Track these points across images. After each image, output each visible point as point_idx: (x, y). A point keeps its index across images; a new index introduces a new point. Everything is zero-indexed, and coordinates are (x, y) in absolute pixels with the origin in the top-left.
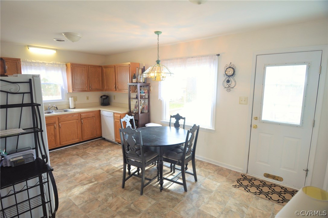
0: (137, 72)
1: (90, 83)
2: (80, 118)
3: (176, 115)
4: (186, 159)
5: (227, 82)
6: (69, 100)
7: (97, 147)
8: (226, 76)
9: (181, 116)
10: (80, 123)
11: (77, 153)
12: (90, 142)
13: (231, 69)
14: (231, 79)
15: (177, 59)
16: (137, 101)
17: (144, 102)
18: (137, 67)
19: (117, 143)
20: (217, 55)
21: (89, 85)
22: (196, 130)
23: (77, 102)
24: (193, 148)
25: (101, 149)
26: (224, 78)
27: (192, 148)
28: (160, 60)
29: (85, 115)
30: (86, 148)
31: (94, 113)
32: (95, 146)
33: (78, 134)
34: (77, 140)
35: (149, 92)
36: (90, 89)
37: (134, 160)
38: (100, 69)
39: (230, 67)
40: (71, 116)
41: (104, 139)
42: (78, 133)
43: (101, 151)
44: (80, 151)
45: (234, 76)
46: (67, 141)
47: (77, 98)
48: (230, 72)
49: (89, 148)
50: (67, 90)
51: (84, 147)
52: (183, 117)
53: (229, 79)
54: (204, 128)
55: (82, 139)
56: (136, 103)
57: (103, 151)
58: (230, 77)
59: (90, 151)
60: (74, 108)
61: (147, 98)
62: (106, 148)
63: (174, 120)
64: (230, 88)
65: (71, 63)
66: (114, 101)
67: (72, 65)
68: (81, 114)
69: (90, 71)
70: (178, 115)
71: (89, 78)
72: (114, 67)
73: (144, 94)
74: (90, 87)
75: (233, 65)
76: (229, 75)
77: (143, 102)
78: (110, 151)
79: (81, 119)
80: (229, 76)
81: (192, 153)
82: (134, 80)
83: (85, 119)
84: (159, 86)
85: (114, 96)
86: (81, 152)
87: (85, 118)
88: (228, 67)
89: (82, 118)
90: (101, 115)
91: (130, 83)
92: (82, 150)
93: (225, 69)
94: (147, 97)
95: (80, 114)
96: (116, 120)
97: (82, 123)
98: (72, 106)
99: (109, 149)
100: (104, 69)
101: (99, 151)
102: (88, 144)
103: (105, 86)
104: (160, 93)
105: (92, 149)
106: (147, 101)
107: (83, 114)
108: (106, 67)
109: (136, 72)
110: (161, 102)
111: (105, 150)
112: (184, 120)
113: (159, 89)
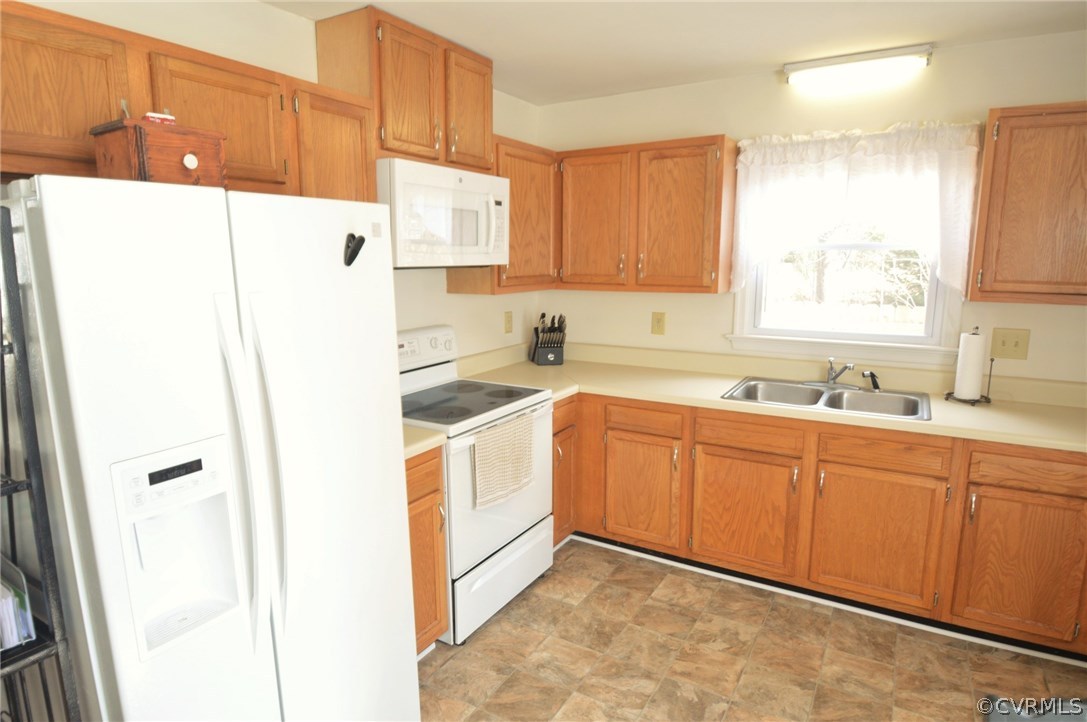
2: (962, 474)
10: (957, 504)
33: (925, 569)
34: (913, 603)
42: (926, 559)
46: (848, 576)
55: (952, 612)
67: (998, 120)
79: (967, 485)
89: (974, 476)
95: (968, 449)
97: (967, 510)
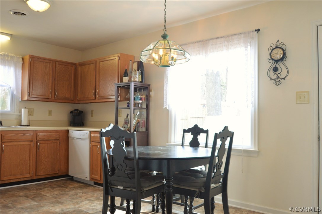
0: (130, 67)
1: (56, 88)
2: (36, 139)
3: (192, 128)
4: (211, 188)
5: (273, 71)
6: (20, 112)
7: (58, 189)
8: (271, 61)
9: (201, 128)
10: (35, 147)
11: (25, 194)
12: (48, 182)
13: (278, 49)
14: (280, 65)
15: (194, 43)
16: (128, 115)
17: (141, 114)
18: (131, 61)
19: (93, 184)
20: (256, 30)
21: (55, 91)
22: (229, 139)
23: (32, 118)
24: (224, 172)
25: (65, 191)
26: (268, 65)
27: (222, 169)
28: (167, 34)
29: (44, 135)
30: (40, 189)
31: (58, 134)
32: (56, 187)
33: (30, 166)
34: (27, 176)
35: (148, 98)
36: (54, 96)
37: (122, 188)
38: (73, 68)
39: (277, 47)
40: (23, 134)
41: (72, 179)
42: (30, 163)
43: (66, 193)
44: (31, 192)
45: (285, 59)
47: (33, 110)
48: (278, 54)
49: (47, 189)
50: (21, 97)
51: (38, 187)
52: (205, 129)
53: (277, 66)
54: (241, 150)
55: (36, 176)
56: (127, 116)
57: (69, 193)
58: (279, 62)
59: (48, 193)
60: (28, 126)
61: (144, 109)
62: (73, 189)
63: (189, 137)
64: (280, 79)
65: (30, 55)
66: (90, 119)
67: (31, 58)
68: (38, 134)
69: (57, 69)
70: (196, 126)
71: (55, 79)
72: (94, 62)
73: (141, 101)
74: (55, 94)
75: (282, 44)
76: (276, 59)
77: (138, 114)
78: (80, 193)
79: (37, 141)
80: (277, 61)
81: (221, 180)
82: (125, 79)
83: (43, 142)
84: (165, 87)
85: (92, 112)
86: (33, 194)
87: (43, 140)
88: (274, 47)
89: (38, 139)
90: (69, 138)
91: (118, 82)
92: (35, 191)
93: (270, 51)
94: (145, 106)
95: (36, 132)
96: (93, 143)
97: (37, 147)
98: (24, 121)
99: (79, 191)
100: (79, 68)
101: (61, 193)
102: (45, 185)
103: (79, 94)
104: (166, 98)
105: (50, 191)
106: (144, 112)
107: (41, 134)
108: (82, 64)
109: (128, 66)
110: (167, 112)
111: (73, 192)
112: (206, 134)
113: (165, 92)
